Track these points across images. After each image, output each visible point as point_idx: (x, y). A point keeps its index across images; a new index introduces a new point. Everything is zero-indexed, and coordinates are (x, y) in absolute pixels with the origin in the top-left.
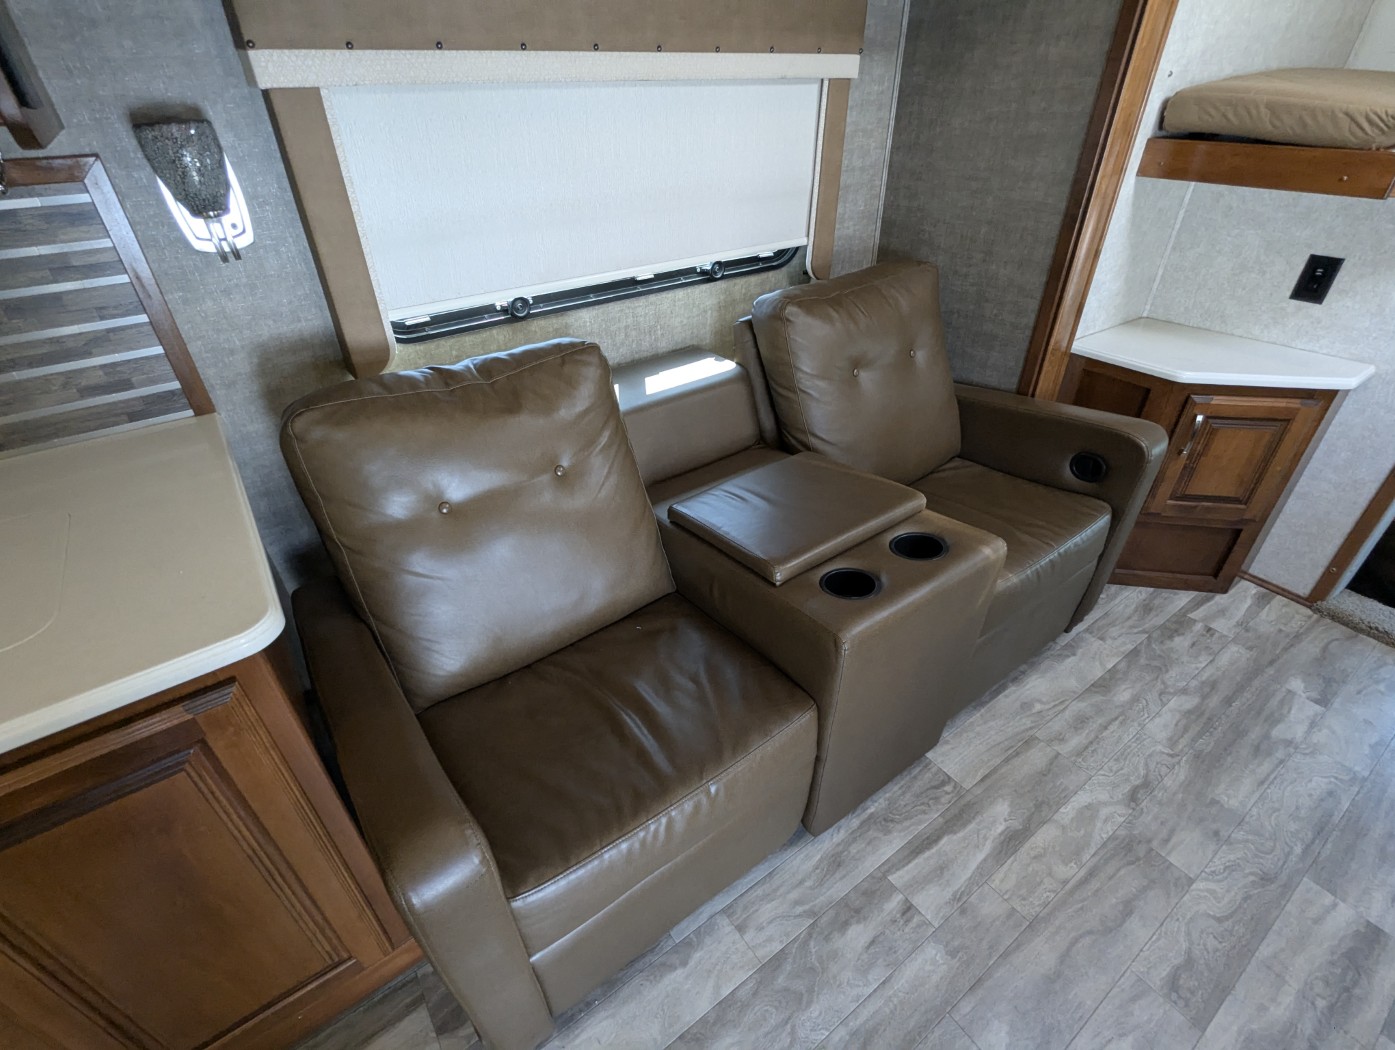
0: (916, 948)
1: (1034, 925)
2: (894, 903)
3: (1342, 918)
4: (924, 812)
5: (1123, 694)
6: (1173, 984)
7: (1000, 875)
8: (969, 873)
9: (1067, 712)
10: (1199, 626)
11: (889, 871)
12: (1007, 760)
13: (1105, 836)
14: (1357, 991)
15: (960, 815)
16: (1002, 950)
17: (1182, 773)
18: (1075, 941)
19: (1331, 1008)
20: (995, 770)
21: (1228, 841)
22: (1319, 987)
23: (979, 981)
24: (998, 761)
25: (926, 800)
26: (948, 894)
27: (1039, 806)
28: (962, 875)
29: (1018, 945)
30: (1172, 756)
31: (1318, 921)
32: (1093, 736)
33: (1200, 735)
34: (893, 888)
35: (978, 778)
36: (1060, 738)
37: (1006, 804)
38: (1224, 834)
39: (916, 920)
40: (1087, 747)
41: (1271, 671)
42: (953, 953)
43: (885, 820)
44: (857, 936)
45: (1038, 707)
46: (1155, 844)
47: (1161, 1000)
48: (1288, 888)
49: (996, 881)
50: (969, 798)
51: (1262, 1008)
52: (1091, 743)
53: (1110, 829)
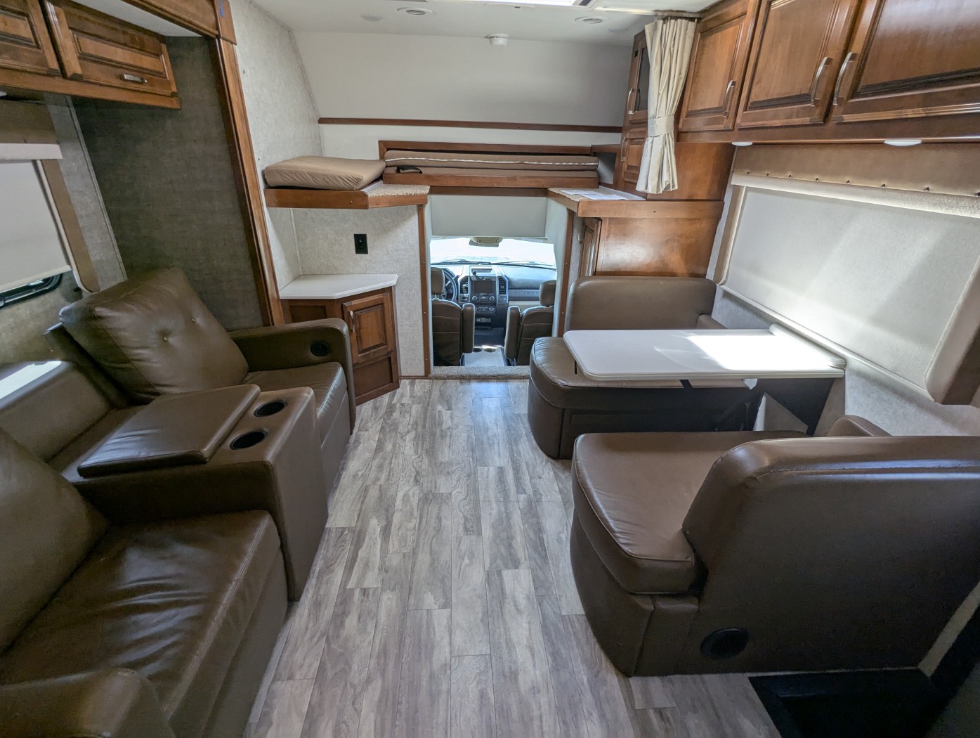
0: (379, 601)
1: (414, 552)
2: (357, 593)
3: (492, 471)
4: (343, 550)
5: (389, 447)
6: (466, 530)
7: (391, 546)
8: (379, 556)
9: (373, 467)
10: (398, 405)
11: (345, 585)
12: (363, 502)
13: (417, 501)
14: (507, 488)
15: (359, 537)
16: (410, 570)
17: (426, 461)
18: (431, 543)
19: (504, 499)
20: (361, 510)
21: (453, 473)
22: (499, 495)
23: (410, 589)
24: (359, 506)
25: (340, 545)
26: (376, 571)
27: (387, 510)
28: (377, 560)
29: (414, 563)
30: (419, 457)
31: (487, 477)
32: (388, 470)
33: (423, 444)
34: (352, 590)
35: (356, 518)
36: (377, 479)
37: (374, 518)
38: (450, 471)
39: (371, 592)
40: (389, 475)
41: (430, 408)
42: (394, 589)
43: (328, 568)
44: (351, 622)
45: (360, 473)
46: (433, 491)
47: (466, 537)
48: (475, 473)
49: (391, 549)
50: (358, 528)
51: (491, 514)
52: (390, 472)
53: (417, 498)
